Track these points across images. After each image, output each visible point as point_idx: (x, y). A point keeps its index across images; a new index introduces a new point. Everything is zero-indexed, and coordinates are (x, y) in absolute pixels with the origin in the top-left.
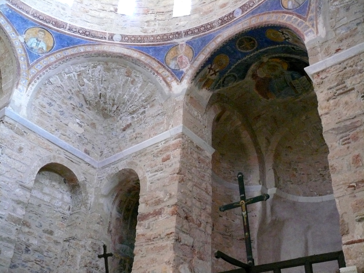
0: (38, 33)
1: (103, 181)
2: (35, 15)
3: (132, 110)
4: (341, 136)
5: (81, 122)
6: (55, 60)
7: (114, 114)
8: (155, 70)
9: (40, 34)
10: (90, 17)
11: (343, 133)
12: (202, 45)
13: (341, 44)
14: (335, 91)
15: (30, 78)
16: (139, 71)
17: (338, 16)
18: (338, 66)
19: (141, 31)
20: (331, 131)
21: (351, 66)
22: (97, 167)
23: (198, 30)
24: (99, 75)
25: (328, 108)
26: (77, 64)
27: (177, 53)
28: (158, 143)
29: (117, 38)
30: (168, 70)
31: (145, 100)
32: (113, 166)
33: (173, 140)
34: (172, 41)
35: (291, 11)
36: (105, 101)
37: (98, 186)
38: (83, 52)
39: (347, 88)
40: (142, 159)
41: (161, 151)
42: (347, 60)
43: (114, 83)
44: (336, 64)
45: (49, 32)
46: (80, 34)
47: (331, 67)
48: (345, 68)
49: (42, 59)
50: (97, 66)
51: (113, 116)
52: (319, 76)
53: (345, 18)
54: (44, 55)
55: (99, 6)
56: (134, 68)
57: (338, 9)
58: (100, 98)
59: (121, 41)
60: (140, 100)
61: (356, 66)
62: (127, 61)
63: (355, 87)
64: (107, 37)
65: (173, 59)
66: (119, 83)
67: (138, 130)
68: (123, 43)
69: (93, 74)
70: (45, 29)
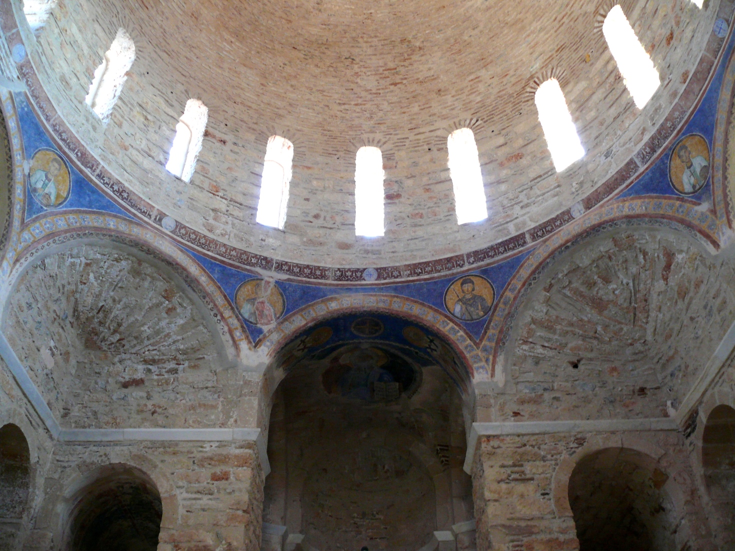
0: (51, 164)
1: (67, 470)
2: (57, 128)
3: (151, 358)
4: (512, 537)
5: (56, 347)
6: (66, 227)
7: (109, 349)
8: (219, 310)
9: (54, 166)
10: (129, 162)
11: (514, 535)
12: (301, 298)
13: (521, 407)
14: (509, 472)
15: (19, 249)
16: (191, 300)
17: (523, 366)
18: (517, 439)
19: (204, 225)
20: (500, 528)
21: (533, 446)
22: (56, 438)
23: (300, 270)
24: (117, 276)
25: (499, 494)
26: (96, 246)
27: (257, 293)
28: (204, 441)
29: (168, 224)
30: (237, 317)
31: (183, 350)
32: (95, 449)
33: (236, 448)
34: (253, 269)
35: (456, 320)
36: (103, 321)
37: (56, 476)
38: (114, 231)
39: (525, 475)
40: (166, 458)
41: (211, 459)
42: (528, 434)
43: (133, 298)
44: (513, 435)
45: (67, 167)
46: (113, 191)
47: (508, 435)
48: (525, 445)
49: (45, 216)
50: (121, 260)
51: (105, 351)
52: (489, 441)
53: (532, 374)
54: (49, 210)
55: (143, 145)
56: (183, 291)
57: (526, 356)
58: (98, 313)
59: (173, 232)
60: (173, 347)
61: (539, 448)
62: (176, 274)
63: (536, 477)
64: (154, 214)
65: (248, 301)
66: (144, 301)
67: (157, 399)
68: (175, 237)
69: (108, 271)
70: (64, 160)
